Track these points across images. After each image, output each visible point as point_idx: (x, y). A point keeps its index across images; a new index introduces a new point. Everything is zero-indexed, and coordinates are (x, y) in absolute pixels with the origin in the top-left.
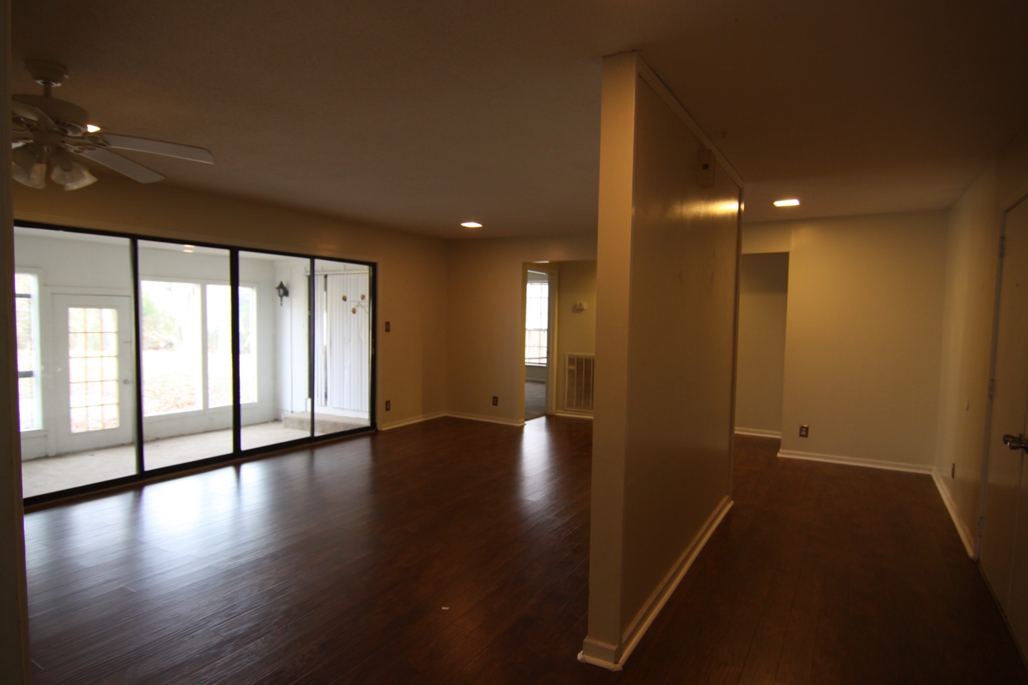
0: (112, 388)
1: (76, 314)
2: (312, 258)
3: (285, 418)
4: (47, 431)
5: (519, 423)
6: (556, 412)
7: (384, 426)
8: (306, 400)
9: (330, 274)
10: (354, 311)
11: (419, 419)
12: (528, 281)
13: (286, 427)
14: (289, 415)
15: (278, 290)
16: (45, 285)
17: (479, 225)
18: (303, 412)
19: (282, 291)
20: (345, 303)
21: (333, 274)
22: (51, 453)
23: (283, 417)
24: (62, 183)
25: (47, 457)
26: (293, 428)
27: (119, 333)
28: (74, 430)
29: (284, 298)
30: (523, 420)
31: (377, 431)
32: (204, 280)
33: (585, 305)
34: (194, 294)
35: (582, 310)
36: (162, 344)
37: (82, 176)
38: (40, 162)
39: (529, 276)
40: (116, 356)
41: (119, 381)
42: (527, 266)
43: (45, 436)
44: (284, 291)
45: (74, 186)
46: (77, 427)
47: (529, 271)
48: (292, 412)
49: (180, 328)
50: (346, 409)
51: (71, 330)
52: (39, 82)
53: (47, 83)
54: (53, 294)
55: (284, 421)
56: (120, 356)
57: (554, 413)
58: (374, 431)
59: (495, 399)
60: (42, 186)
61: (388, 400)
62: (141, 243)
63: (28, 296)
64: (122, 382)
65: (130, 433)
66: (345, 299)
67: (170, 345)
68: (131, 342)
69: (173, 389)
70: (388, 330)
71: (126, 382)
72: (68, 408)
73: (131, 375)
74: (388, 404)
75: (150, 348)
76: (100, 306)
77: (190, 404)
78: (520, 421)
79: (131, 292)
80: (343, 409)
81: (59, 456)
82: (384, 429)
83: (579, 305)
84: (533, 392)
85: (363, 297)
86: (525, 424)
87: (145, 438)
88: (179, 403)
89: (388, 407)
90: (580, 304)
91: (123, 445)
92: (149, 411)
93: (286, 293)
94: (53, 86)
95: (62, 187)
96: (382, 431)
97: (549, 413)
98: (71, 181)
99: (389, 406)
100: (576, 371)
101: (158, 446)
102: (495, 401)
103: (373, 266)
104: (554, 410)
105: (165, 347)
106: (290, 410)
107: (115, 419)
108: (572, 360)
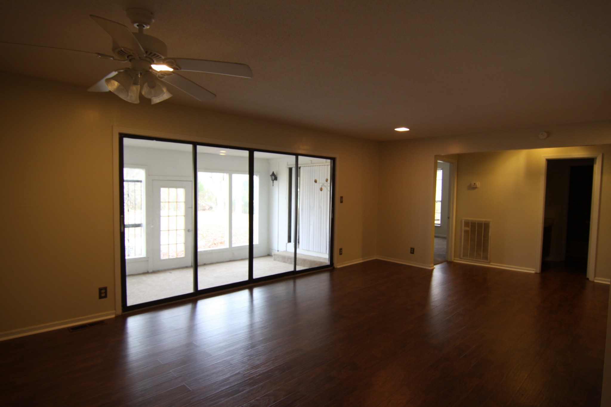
0: (182, 233)
1: (164, 191)
2: (297, 155)
3: (274, 255)
4: (148, 258)
5: (430, 267)
6: (454, 260)
7: (338, 265)
8: (286, 244)
9: (302, 167)
10: (321, 190)
11: (359, 261)
12: (438, 169)
13: (275, 260)
14: (276, 253)
15: (271, 177)
16: (149, 175)
17: (407, 130)
18: (284, 251)
19: (273, 177)
20: (316, 184)
21: (304, 166)
22: (150, 271)
23: (273, 254)
24: (149, 97)
25: (147, 273)
26: (279, 261)
27: (186, 202)
28: (163, 257)
29: (275, 181)
30: (433, 265)
31: (334, 268)
32: (231, 171)
33: (478, 184)
34: (223, 180)
35: (475, 188)
36: (207, 208)
37: (162, 92)
38: (135, 83)
39: (438, 165)
40: (184, 216)
41: (185, 230)
42: (437, 157)
43: (148, 261)
44: (274, 177)
45: (156, 100)
46: (164, 255)
47: (438, 161)
48: (278, 251)
49: (216, 199)
50: (311, 251)
51: (162, 200)
52: (135, 25)
53: (141, 26)
54: (153, 180)
55: (273, 256)
56: (186, 216)
57: (453, 260)
58: (332, 268)
59: (412, 250)
60: (137, 102)
61: (341, 248)
62: (199, 148)
63: (141, 181)
64: (187, 231)
65: (190, 261)
66: (316, 181)
67: (211, 208)
68: (192, 208)
69: (212, 234)
70: (342, 202)
71: (189, 231)
72: (159, 245)
73: (192, 227)
74: (341, 250)
75: (201, 210)
76: (177, 187)
77: (221, 243)
78: (431, 265)
79: (193, 179)
80: (309, 251)
81: (154, 272)
82: (338, 267)
83: (473, 184)
84: (438, 245)
85: (327, 180)
86: (435, 268)
87: (199, 264)
88: (215, 242)
89: (341, 253)
90: (475, 184)
91: (187, 267)
92: (201, 248)
93: (276, 179)
94: (144, 28)
95: (150, 100)
96: (337, 268)
97: (449, 260)
98: (155, 96)
99: (342, 251)
100: (470, 232)
101: (205, 269)
102: (412, 251)
103: (333, 160)
104: (453, 258)
105: (209, 209)
106: (277, 250)
107: (183, 251)
108: (467, 224)
